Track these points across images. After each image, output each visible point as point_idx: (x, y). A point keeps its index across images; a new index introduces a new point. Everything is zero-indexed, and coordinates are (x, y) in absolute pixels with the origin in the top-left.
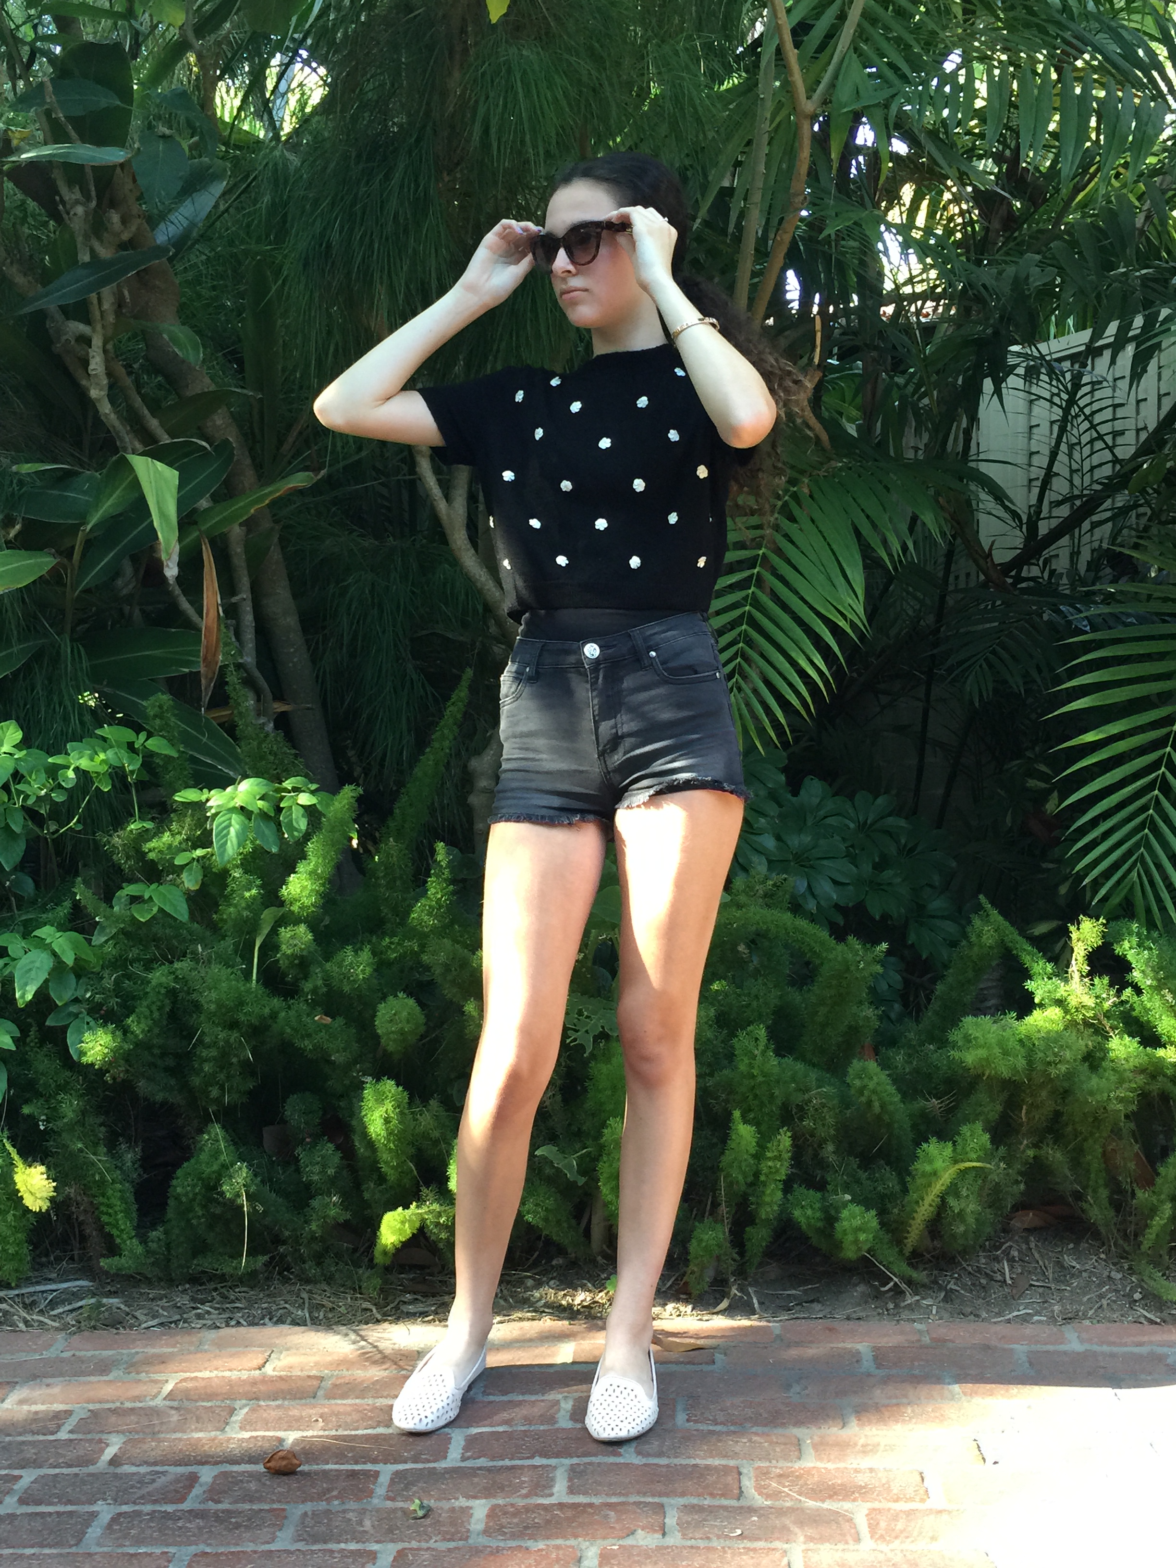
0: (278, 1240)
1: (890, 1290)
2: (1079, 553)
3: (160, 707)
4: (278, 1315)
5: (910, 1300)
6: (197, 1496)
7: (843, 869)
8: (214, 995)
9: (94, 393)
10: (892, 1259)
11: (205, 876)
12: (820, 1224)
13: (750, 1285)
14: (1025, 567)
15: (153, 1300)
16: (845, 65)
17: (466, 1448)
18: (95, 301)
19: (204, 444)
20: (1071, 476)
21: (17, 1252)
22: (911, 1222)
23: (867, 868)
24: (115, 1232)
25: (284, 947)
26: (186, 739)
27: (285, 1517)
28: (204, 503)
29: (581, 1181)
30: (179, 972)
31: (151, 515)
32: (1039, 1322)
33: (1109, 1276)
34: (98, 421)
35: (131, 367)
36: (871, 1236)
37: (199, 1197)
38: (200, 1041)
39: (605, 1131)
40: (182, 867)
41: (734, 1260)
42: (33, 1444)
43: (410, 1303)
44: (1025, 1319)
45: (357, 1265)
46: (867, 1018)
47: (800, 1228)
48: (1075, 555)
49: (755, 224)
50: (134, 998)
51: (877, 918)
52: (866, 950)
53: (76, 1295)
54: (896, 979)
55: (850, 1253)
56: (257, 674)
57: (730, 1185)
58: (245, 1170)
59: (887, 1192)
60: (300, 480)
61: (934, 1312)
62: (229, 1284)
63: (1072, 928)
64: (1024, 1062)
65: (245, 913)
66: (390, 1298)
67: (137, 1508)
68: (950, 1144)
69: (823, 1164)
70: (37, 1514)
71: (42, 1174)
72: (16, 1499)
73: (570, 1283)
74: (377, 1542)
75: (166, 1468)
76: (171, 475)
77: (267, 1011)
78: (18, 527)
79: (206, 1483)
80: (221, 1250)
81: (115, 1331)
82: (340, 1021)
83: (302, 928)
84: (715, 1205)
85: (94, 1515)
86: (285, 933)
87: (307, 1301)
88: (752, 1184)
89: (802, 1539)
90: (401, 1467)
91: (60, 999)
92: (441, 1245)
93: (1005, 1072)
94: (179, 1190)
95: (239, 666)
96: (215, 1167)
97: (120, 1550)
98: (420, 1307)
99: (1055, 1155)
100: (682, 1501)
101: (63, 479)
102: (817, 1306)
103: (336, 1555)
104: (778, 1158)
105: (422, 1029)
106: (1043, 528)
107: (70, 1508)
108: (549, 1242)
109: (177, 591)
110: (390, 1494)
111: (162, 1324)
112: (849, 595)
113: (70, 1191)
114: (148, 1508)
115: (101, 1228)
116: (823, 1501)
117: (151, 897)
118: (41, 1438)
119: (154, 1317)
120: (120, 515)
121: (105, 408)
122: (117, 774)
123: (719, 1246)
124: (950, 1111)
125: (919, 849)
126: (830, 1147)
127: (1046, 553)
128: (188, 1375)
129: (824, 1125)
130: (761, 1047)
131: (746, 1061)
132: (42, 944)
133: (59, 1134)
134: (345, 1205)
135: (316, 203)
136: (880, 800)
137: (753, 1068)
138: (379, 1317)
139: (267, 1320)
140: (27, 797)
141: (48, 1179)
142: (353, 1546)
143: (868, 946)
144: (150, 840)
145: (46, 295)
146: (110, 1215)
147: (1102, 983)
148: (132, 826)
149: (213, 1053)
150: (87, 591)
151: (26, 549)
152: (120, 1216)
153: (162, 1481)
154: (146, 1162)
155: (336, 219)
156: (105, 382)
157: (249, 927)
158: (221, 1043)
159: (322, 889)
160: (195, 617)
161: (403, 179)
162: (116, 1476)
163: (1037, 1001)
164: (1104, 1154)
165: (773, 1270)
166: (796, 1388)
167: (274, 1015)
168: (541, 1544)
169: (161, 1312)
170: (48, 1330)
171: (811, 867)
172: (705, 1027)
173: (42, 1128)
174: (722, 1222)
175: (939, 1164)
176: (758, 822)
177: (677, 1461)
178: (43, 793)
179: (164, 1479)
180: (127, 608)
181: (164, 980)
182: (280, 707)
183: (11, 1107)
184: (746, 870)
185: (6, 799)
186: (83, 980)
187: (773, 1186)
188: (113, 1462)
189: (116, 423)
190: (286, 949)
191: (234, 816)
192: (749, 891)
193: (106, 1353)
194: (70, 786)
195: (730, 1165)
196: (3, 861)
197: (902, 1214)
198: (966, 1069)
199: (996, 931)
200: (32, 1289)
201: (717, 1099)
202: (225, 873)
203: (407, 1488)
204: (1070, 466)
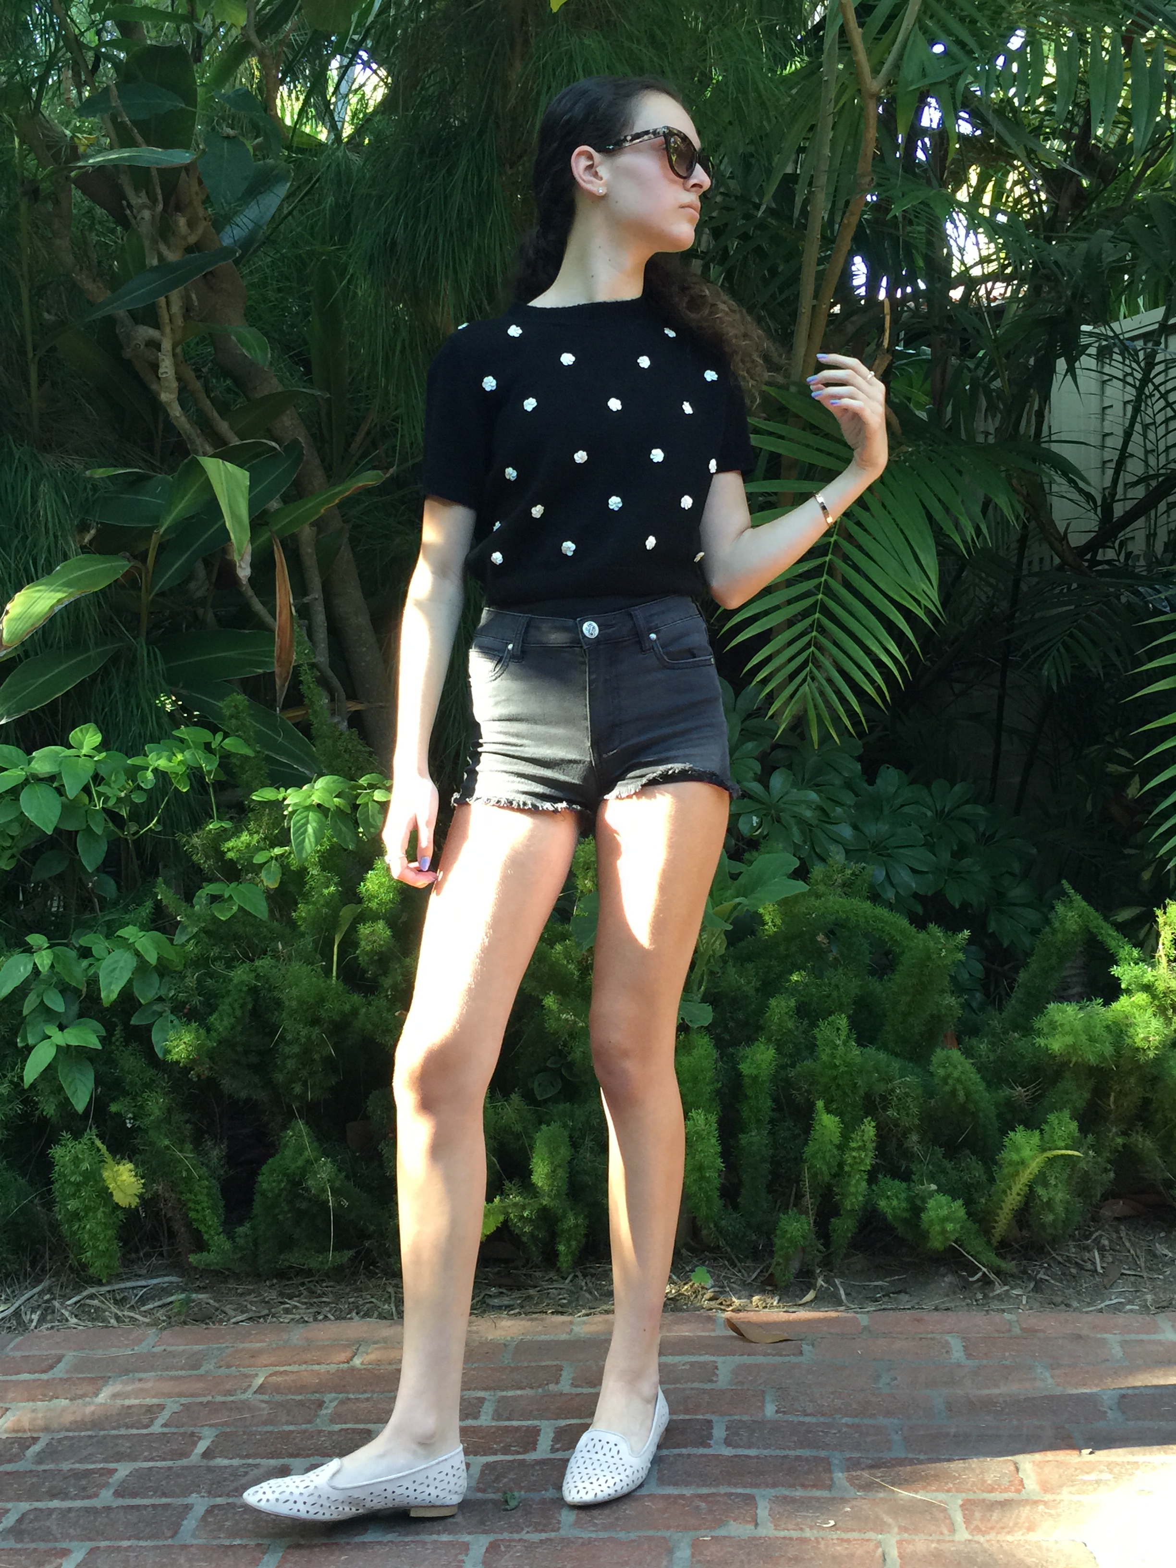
0: (363, 1235)
1: (978, 1280)
2: (1155, 534)
3: (236, 707)
4: (365, 1308)
5: (999, 1289)
7: (921, 857)
8: (295, 992)
9: (164, 397)
10: (980, 1249)
11: (283, 874)
12: (906, 1215)
13: (835, 1276)
14: (1100, 550)
15: (241, 1295)
16: (910, 43)
17: (556, 1440)
18: (164, 305)
19: (274, 444)
20: (1146, 457)
21: (107, 1250)
22: (999, 1211)
23: (945, 857)
24: (202, 1228)
25: (363, 943)
26: (262, 739)
28: (274, 504)
30: (260, 970)
31: (222, 517)
32: (1131, 1311)
34: (170, 426)
35: (200, 370)
36: (958, 1226)
37: (285, 1193)
38: (282, 1037)
40: (261, 866)
41: (820, 1252)
42: (127, 1437)
43: (495, 1297)
44: (1117, 1308)
46: (949, 1007)
47: (885, 1219)
48: (1151, 537)
49: (821, 210)
50: (216, 996)
51: (957, 906)
52: (947, 938)
53: (166, 1291)
54: (977, 967)
55: (936, 1243)
56: (329, 673)
57: (814, 1176)
58: (329, 1165)
59: (974, 1181)
60: (369, 479)
61: (1024, 1302)
62: (316, 1278)
63: (1159, 912)
64: (1111, 1049)
65: (324, 911)
67: (230, 1500)
68: (1037, 1132)
69: (908, 1155)
70: (133, 1507)
71: (130, 1171)
72: (112, 1491)
74: (470, 1534)
75: (258, 1461)
76: (243, 476)
77: (347, 1007)
78: (93, 532)
80: (307, 1245)
81: (205, 1326)
83: (381, 925)
84: (799, 1196)
85: (188, 1508)
86: (364, 930)
87: (392, 1295)
88: (834, 1176)
89: (896, 1529)
90: (491, 1458)
91: (144, 999)
92: (525, 1239)
93: (1092, 1059)
94: (265, 1186)
95: (313, 666)
96: (300, 1163)
97: (215, 1542)
98: (506, 1301)
99: (1144, 1143)
100: (773, 1492)
101: (135, 483)
102: (904, 1297)
103: (429, 1546)
104: (862, 1148)
106: (1119, 510)
107: (164, 1500)
109: (250, 592)
110: (481, 1486)
111: (250, 1319)
112: (922, 580)
113: (159, 1187)
115: (189, 1224)
116: (916, 1491)
117: (231, 896)
118: (135, 1431)
119: (243, 1312)
120: (192, 517)
121: (176, 411)
122: (195, 775)
123: (804, 1237)
124: (1036, 1099)
125: (997, 836)
126: (915, 1138)
127: (1121, 536)
128: (277, 1369)
129: (908, 1115)
130: (843, 1037)
131: (828, 1051)
132: (125, 944)
133: (146, 1131)
135: (380, 201)
136: (957, 788)
137: (835, 1057)
139: (354, 1314)
140: (107, 799)
141: (136, 1176)
142: (446, 1537)
143: (950, 933)
144: (229, 840)
145: (115, 301)
146: (197, 1211)
148: (211, 827)
149: (296, 1049)
150: (162, 594)
151: (101, 554)
152: (207, 1212)
153: (254, 1473)
154: (231, 1159)
155: (400, 216)
156: (175, 385)
157: (328, 924)
158: (303, 1040)
160: (268, 618)
161: (467, 173)
162: (209, 1469)
163: (1123, 986)
165: (859, 1261)
166: (885, 1378)
167: (355, 1012)
168: (633, 1536)
169: (249, 1306)
170: (138, 1326)
171: (889, 856)
172: (786, 1018)
173: (129, 1126)
174: (807, 1213)
175: (1026, 1153)
176: (834, 811)
177: (766, 1452)
178: (123, 794)
179: (256, 1471)
180: (200, 611)
181: (245, 977)
182: (354, 707)
183: (98, 1106)
184: (823, 860)
185: (87, 801)
186: (167, 978)
187: (858, 1176)
188: (206, 1455)
189: (187, 426)
190: (365, 946)
191: (311, 814)
192: (828, 880)
193: (197, 1348)
194: (149, 787)
195: (813, 1156)
196: (85, 863)
197: (989, 1203)
198: (1053, 1057)
199: (1080, 916)
200: (122, 1286)
201: (799, 1089)
202: (303, 871)
203: (497, 1479)
204: (1145, 447)
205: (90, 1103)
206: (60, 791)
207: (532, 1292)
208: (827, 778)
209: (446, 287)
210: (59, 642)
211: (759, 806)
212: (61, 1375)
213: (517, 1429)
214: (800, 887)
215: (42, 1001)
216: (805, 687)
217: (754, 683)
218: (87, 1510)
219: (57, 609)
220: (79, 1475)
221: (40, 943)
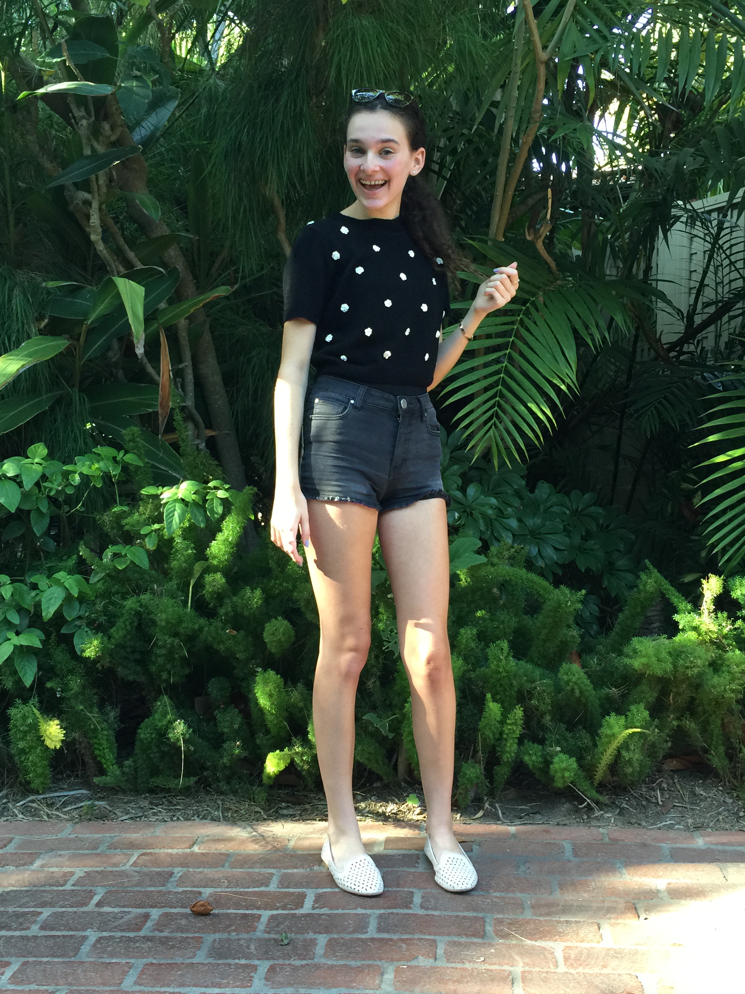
0: (203, 768)
1: (585, 807)
2: (720, 336)
3: (133, 435)
4: (203, 814)
5: (597, 813)
6: (148, 927)
7: (561, 540)
8: (164, 616)
9: (93, 237)
10: (586, 788)
11: (159, 541)
12: (541, 766)
13: (497, 803)
14: (686, 345)
15: (126, 803)
17: (316, 901)
18: (94, 180)
19: (161, 269)
20: (716, 287)
21: (43, 773)
22: (599, 765)
23: (577, 540)
24: (103, 761)
25: (207, 587)
26: (150, 454)
27: (202, 942)
28: (163, 305)
29: (391, 736)
30: (143, 601)
31: (126, 314)
32: (678, 829)
33: (724, 801)
34: (96, 255)
35: (118, 218)
36: (572, 774)
37: (154, 741)
38: (155, 644)
39: (407, 705)
40: (146, 535)
41: (487, 787)
42: (49, 892)
43: (285, 808)
44: (670, 827)
45: (252, 784)
46: (573, 637)
47: (528, 768)
48: (718, 336)
49: (511, 128)
50: (115, 616)
51: (583, 571)
52: (572, 594)
53: (78, 799)
54: (595, 609)
55: (559, 784)
56: (194, 411)
57: (484, 740)
58: (182, 725)
59: (584, 746)
60: (222, 291)
61: (612, 821)
62: (173, 794)
63: (704, 581)
64: (671, 666)
65: (184, 565)
66: (272, 805)
67: (112, 934)
68: (624, 717)
69: (544, 728)
70: (51, 936)
71: (57, 725)
72: (38, 926)
73: (384, 798)
74: (258, 959)
75: (130, 909)
76: (140, 290)
77: (196, 626)
78: (46, 321)
79: (155, 919)
80: (168, 773)
81: (102, 822)
82: (242, 633)
83: (219, 576)
84: (476, 752)
85: (85, 938)
86: (208, 578)
87: (221, 806)
88: (498, 740)
89: (521, 964)
90: (275, 912)
91: (69, 617)
92: (304, 773)
93: (659, 673)
94: (142, 736)
95: (183, 409)
96: (164, 723)
97: (100, 960)
98: (291, 812)
99: (690, 725)
100: (447, 939)
101: (73, 291)
102: (538, 816)
103: (232, 967)
104: (515, 724)
105: (293, 639)
106: (698, 320)
107: (71, 933)
108: (371, 772)
109: (145, 360)
110: (268, 929)
111: (131, 818)
112: (566, 367)
113: (75, 735)
114: (119, 934)
115: (94, 758)
116: (536, 941)
117: (126, 554)
118: (55, 888)
119: (127, 814)
120: (108, 314)
121: (101, 247)
122: (106, 477)
123: (477, 778)
124: (623, 696)
125: (611, 527)
126: (548, 717)
127: (699, 337)
128: (146, 851)
129: (544, 703)
130: (505, 654)
131: (495, 663)
132: (59, 583)
133: (69, 699)
134: (243, 747)
135: (232, 117)
136: (586, 496)
137: (499, 667)
138: (265, 817)
139: (196, 817)
140: (51, 489)
141: (61, 728)
142: (243, 962)
143: (573, 591)
144: (126, 518)
145: (64, 176)
146: (100, 750)
147: (723, 615)
148: (115, 509)
149: (164, 651)
150: (90, 360)
151: (51, 335)
152: (106, 751)
153: (127, 918)
154: (123, 718)
155: (245, 128)
156: (100, 230)
157: (187, 573)
158: (168, 646)
159: (232, 550)
160: (156, 377)
161: (287, 102)
162: (100, 914)
163: (680, 627)
164: (723, 724)
165: (512, 793)
166: (523, 868)
167: (201, 629)
168: (359, 963)
169: (131, 810)
170: (61, 820)
171: (541, 539)
172: (470, 641)
173: (58, 696)
174: (479, 763)
175: (616, 730)
176: (507, 510)
177: (446, 913)
178: (60, 488)
179: (129, 916)
180: (114, 371)
181: (133, 606)
182: (209, 433)
183: (39, 683)
184: (499, 541)
185: (37, 491)
186: (84, 605)
187: (511, 741)
188: (98, 905)
189: (107, 256)
190: (209, 588)
191: (177, 504)
192: (499, 555)
193: (96, 836)
194: (76, 484)
195: (485, 727)
196: (35, 530)
197: (593, 760)
198: (634, 670)
199: (656, 582)
200: (52, 795)
201: (477, 685)
202: (172, 540)
203: (278, 925)
204: (716, 281)
205: (34, 681)
206: (20, 484)
207: (307, 806)
208: (504, 489)
209: (272, 173)
210: (23, 390)
211: (460, 506)
212: (11, 851)
213: (293, 894)
214: (482, 559)
215: (6, 617)
216: (491, 432)
217: (459, 429)
218: (22, 938)
219: (21, 371)
220: (17, 915)
221: (5, 580)
